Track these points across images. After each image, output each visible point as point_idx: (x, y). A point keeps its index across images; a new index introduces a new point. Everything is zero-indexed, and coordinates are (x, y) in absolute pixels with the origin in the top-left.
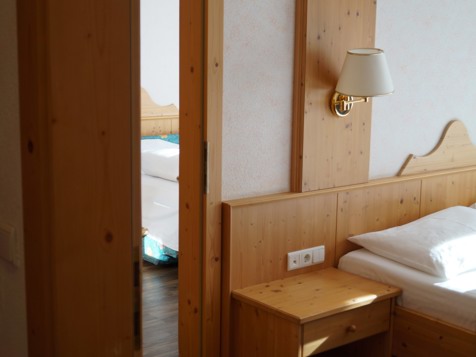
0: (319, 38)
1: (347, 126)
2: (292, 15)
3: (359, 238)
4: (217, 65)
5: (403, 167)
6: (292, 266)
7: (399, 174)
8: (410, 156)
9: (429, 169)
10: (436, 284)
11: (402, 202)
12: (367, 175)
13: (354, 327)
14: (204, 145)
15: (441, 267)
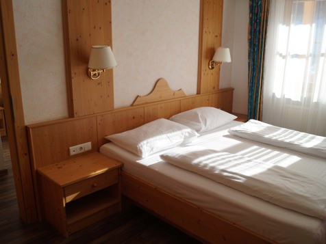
0: (77, 40)
1: (99, 84)
2: (61, 28)
3: (109, 137)
4: (13, 55)
5: (134, 101)
6: (72, 153)
7: (132, 105)
8: (138, 96)
9: (148, 101)
10: (138, 161)
11: (134, 118)
12: (113, 107)
13: (95, 185)
14: (10, 97)
15: (141, 152)
